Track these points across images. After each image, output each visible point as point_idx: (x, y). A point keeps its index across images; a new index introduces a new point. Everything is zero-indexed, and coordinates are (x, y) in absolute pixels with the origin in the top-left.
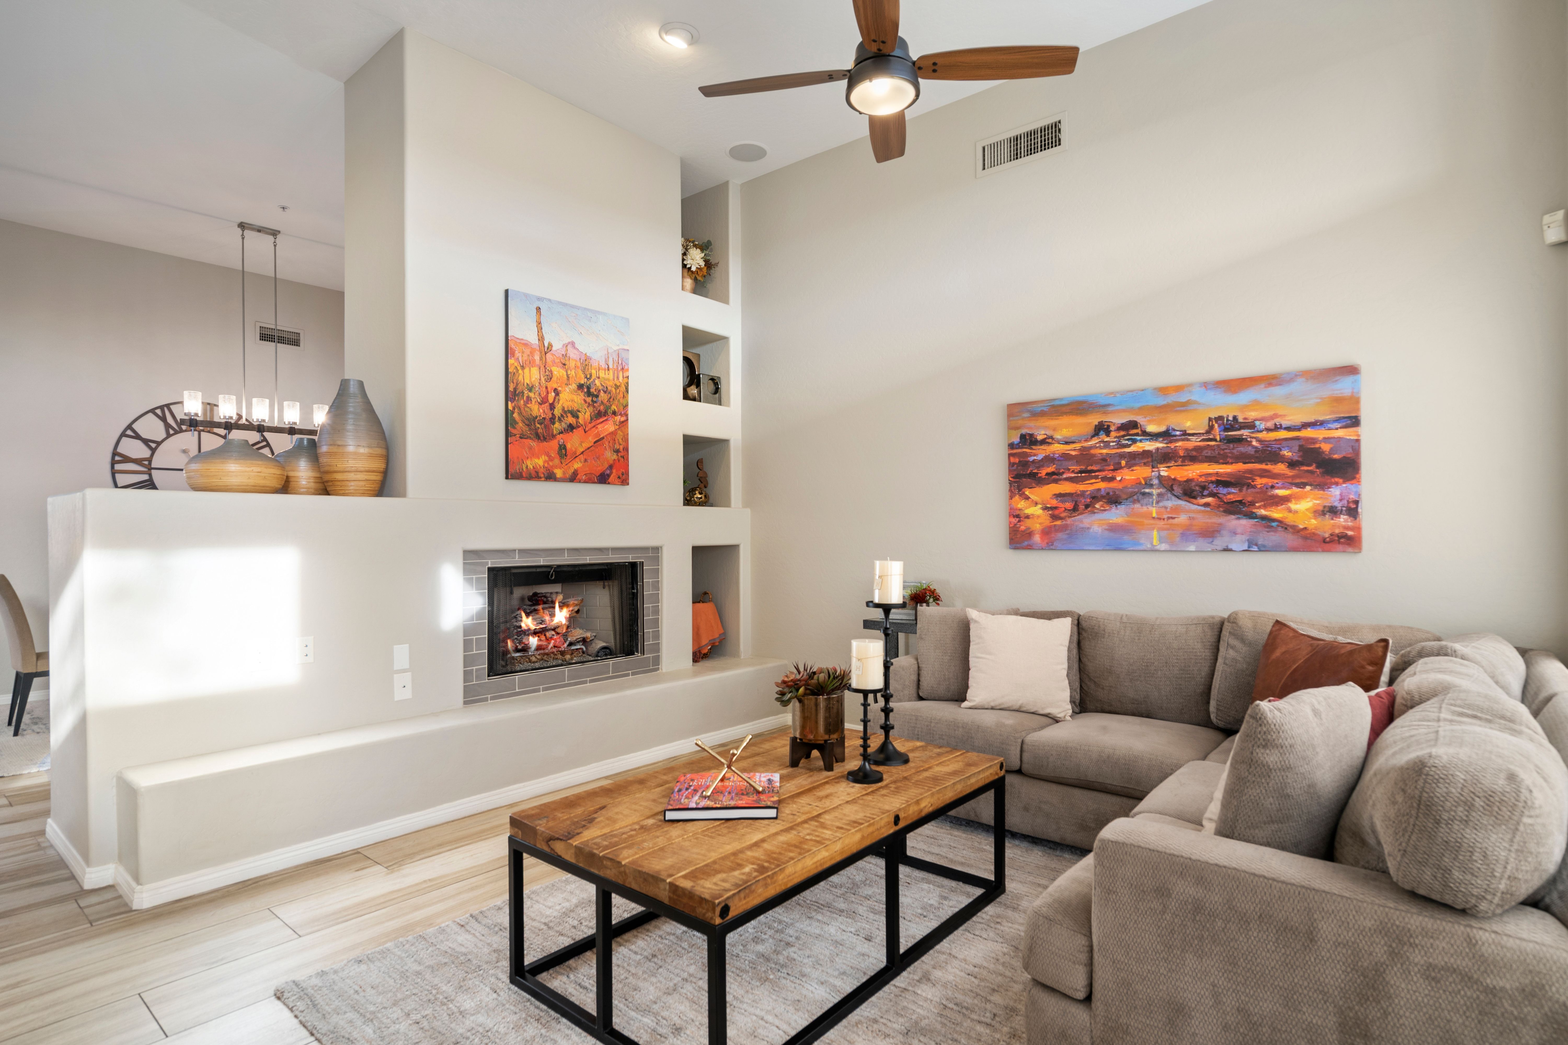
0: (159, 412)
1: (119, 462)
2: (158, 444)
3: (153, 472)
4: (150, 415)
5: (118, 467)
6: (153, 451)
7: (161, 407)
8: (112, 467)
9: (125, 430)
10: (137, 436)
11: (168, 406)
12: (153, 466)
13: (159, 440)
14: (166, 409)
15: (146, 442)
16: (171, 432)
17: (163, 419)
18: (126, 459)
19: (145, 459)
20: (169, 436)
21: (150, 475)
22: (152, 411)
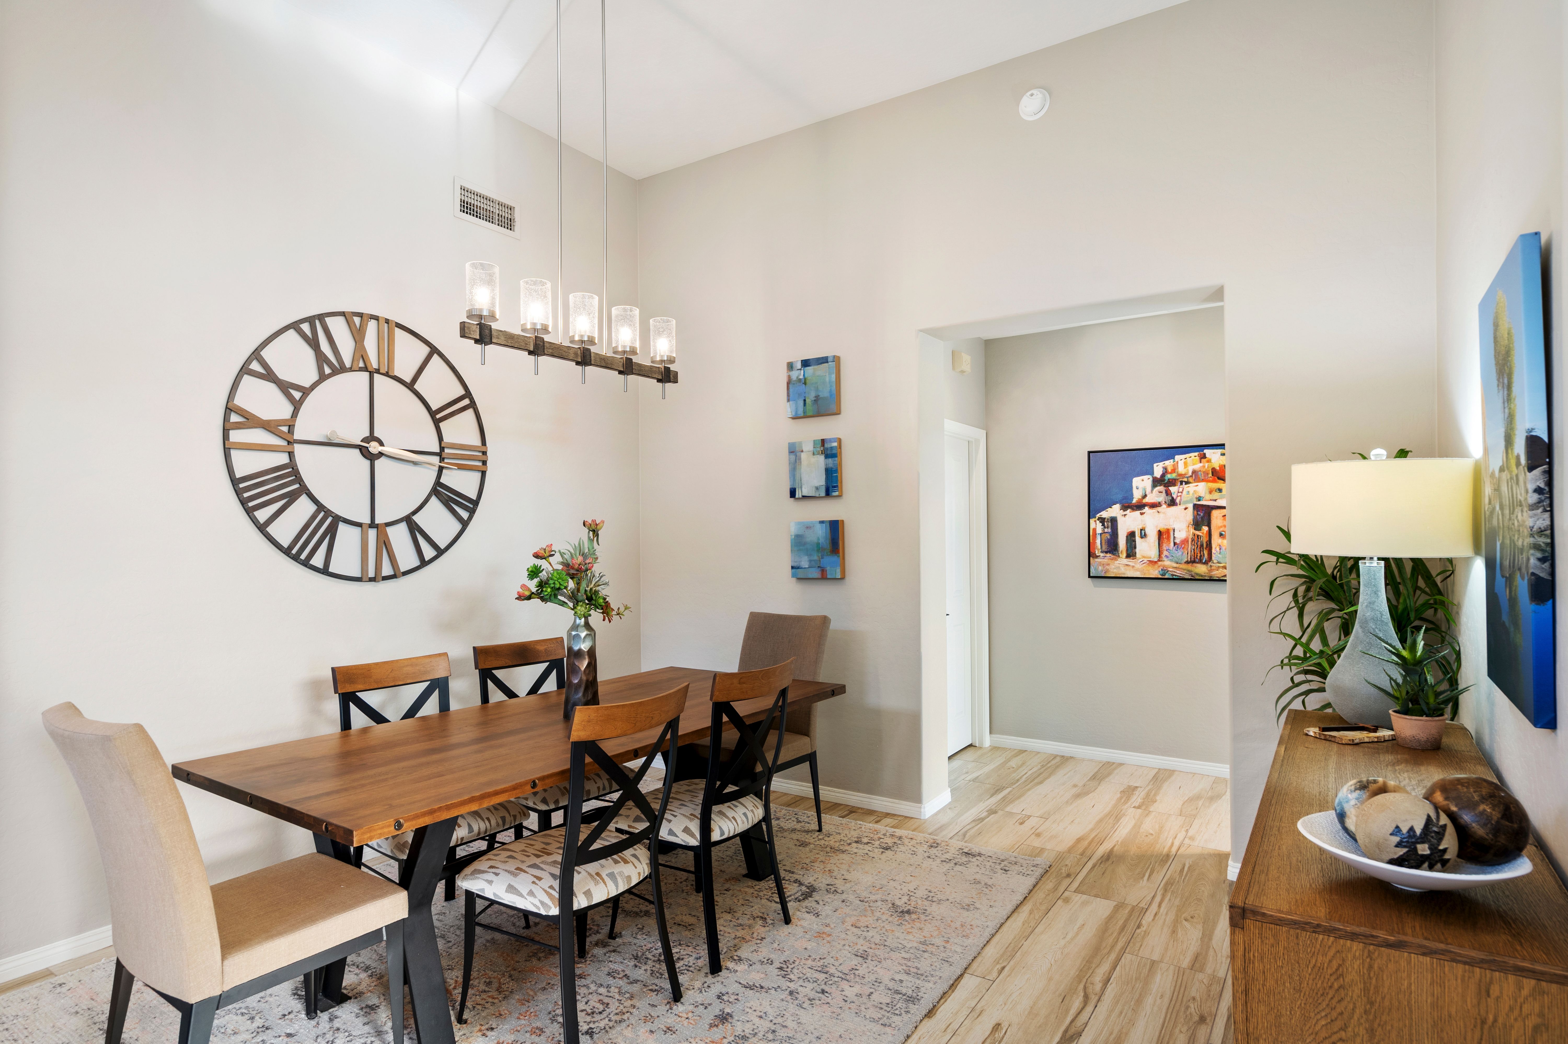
0: (305, 327)
1: (238, 426)
2: (306, 392)
3: (298, 449)
4: (291, 332)
5: (236, 436)
6: (297, 406)
7: (310, 320)
8: (226, 437)
9: (248, 361)
10: (269, 376)
11: (321, 317)
12: (297, 436)
13: (307, 384)
14: (317, 322)
15: (285, 387)
16: (327, 371)
17: (313, 343)
18: (251, 421)
19: (282, 422)
20: (323, 378)
21: (291, 454)
22: (295, 326)
